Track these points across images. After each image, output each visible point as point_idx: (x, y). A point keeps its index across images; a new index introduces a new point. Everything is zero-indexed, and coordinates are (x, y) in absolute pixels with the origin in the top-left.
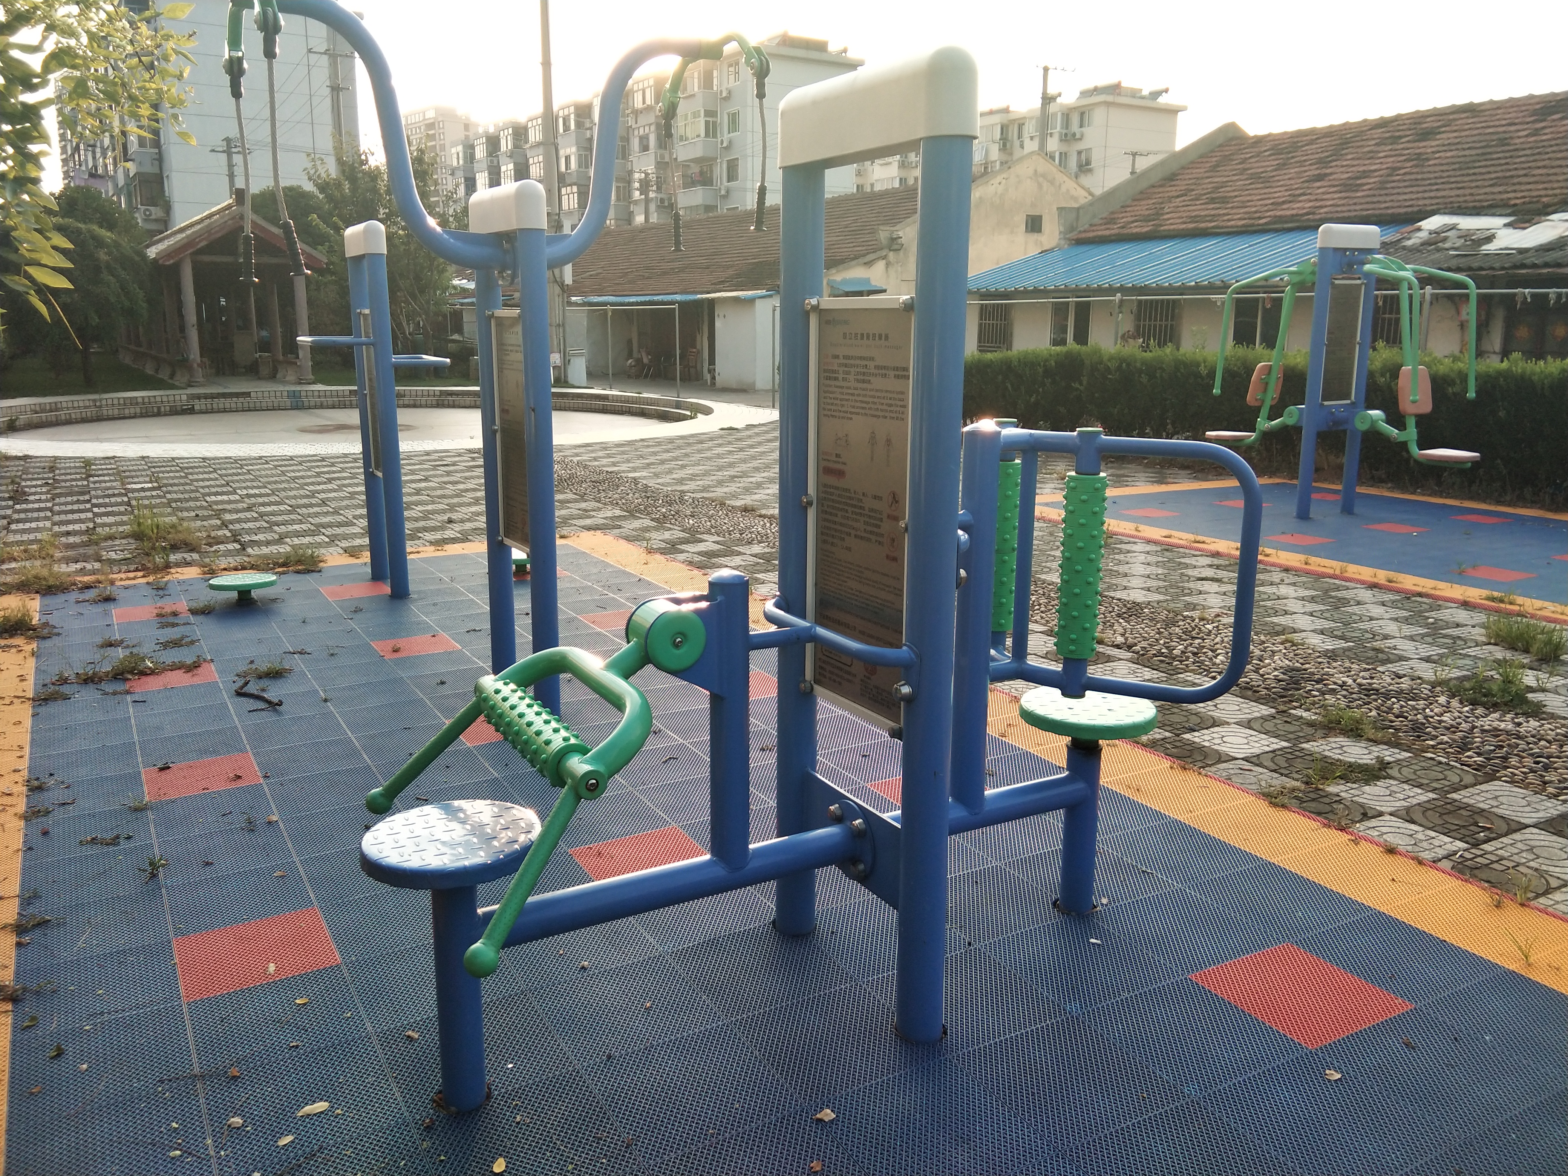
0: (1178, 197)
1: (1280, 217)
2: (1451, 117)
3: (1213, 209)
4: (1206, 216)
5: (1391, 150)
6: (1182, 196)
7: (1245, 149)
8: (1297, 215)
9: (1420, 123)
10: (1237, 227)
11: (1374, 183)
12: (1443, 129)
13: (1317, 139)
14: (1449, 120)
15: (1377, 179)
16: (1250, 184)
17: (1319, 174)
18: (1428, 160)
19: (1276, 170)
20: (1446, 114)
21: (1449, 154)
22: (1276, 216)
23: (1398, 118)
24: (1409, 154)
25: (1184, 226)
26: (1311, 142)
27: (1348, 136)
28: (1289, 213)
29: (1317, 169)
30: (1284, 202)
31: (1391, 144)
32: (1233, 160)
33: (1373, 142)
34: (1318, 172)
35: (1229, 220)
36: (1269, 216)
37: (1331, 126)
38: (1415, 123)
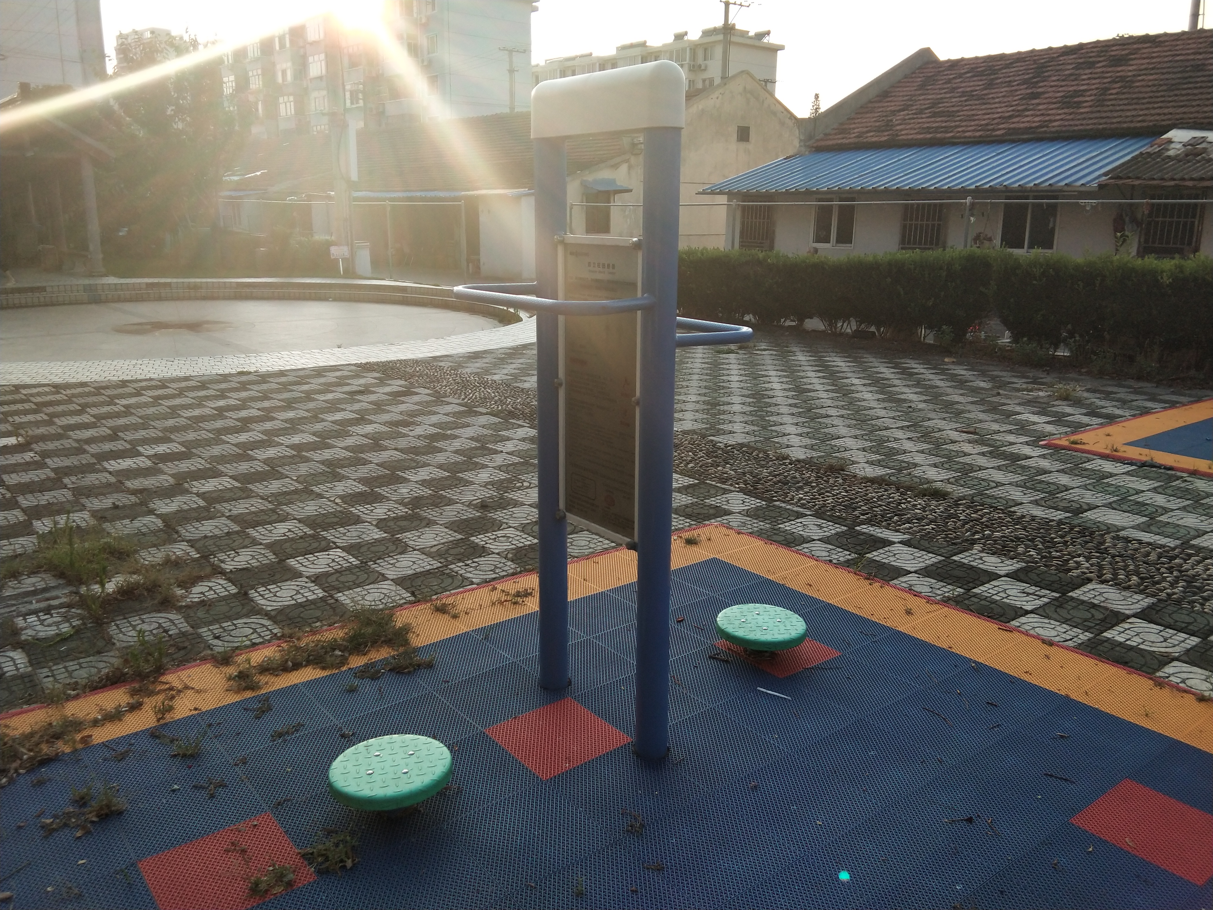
0: (900, 111)
1: (1014, 129)
2: (1135, 46)
3: (942, 121)
4: (937, 127)
5: (1091, 73)
6: (903, 110)
7: (943, 71)
8: (1031, 128)
9: (1106, 51)
10: (974, 137)
11: (1092, 101)
12: (1133, 56)
13: (1011, 63)
14: (1135, 49)
15: (1093, 98)
16: (966, 101)
17: (1032, 93)
18: (1133, 82)
19: (985, 89)
20: (1128, 44)
21: (1151, 77)
22: (1009, 129)
23: (1081, 46)
24: (1111, 77)
25: (922, 136)
26: (1007, 66)
27: (1043, 61)
28: (1022, 125)
29: (1026, 88)
30: (1010, 117)
31: (1090, 68)
32: (937, 80)
33: (1071, 67)
34: (1029, 91)
35: (964, 132)
36: (1004, 129)
37: (1019, 53)
38: (1102, 51)
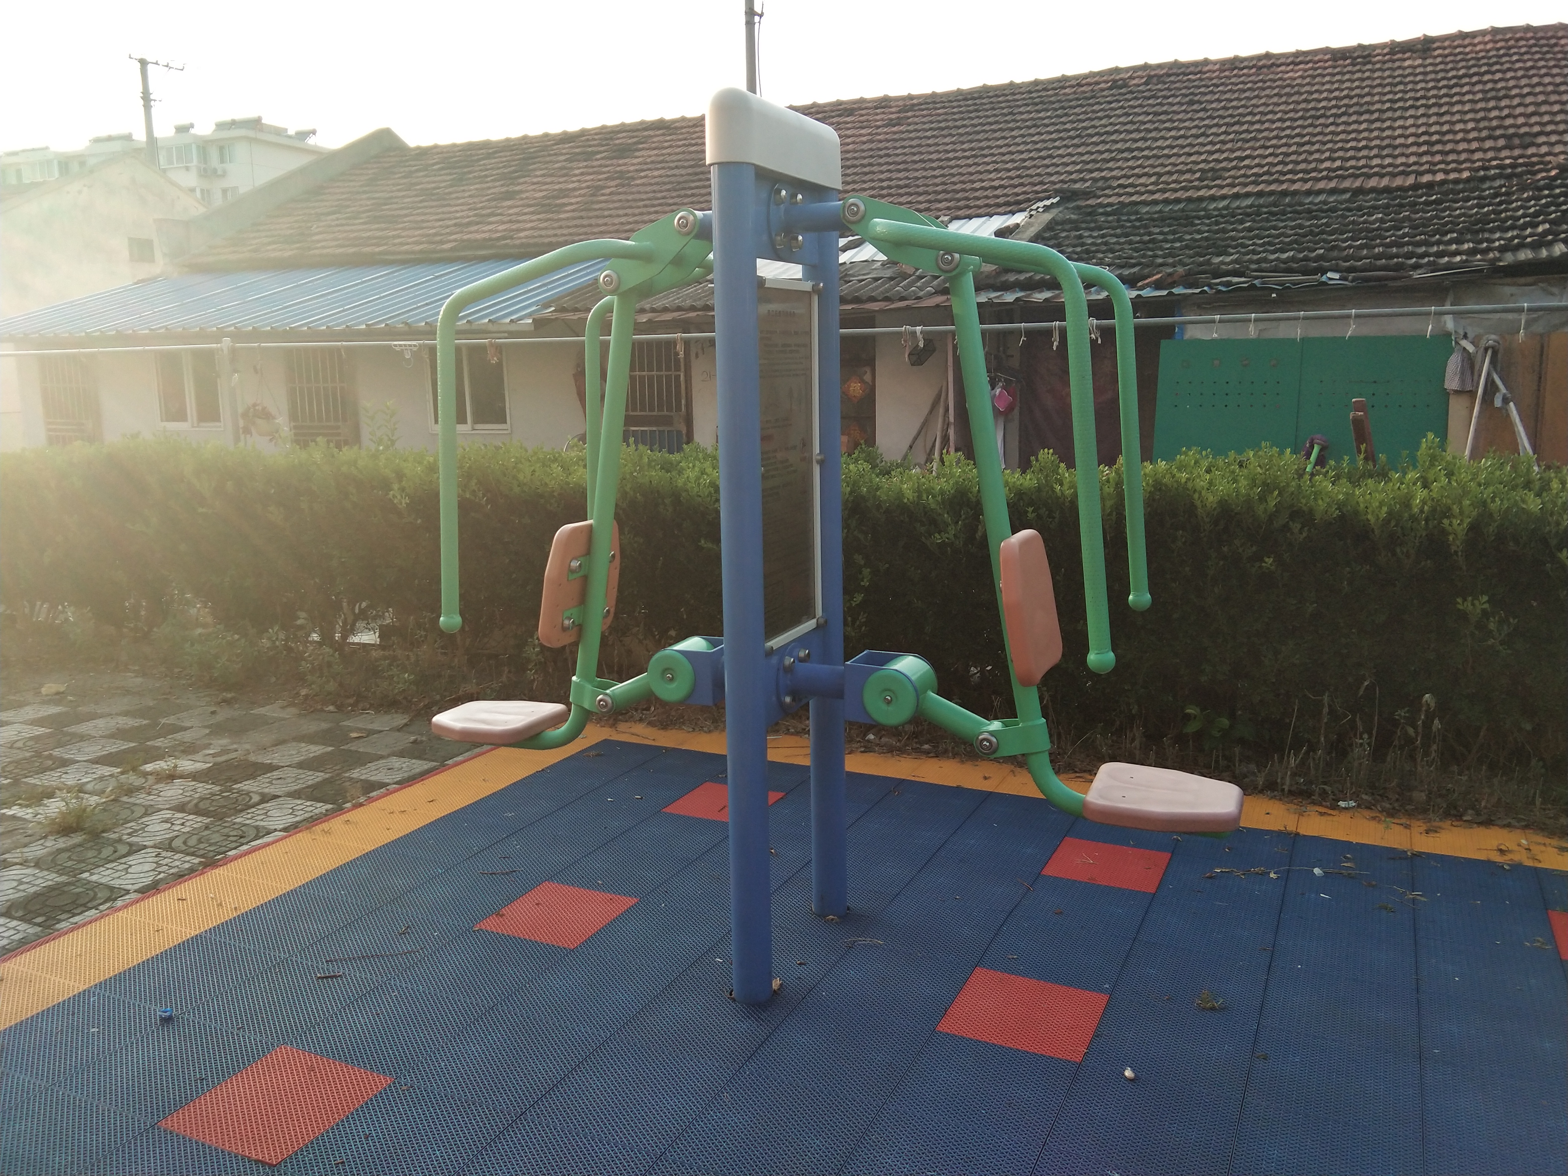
0: (329, 214)
1: (468, 240)
2: (646, 133)
3: (377, 229)
4: (369, 238)
5: (586, 167)
6: (334, 213)
7: (407, 161)
8: (490, 239)
9: (611, 139)
10: (413, 252)
11: (577, 203)
12: (641, 146)
13: (496, 152)
14: (644, 137)
15: (579, 199)
16: (421, 201)
17: (507, 192)
18: (633, 178)
19: (451, 186)
20: (638, 130)
21: (656, 173)
22: (463, 241)
23: (583, 133)
24: (609, 172)
25: (341, 250)
26: (489, 156)
27: (532, 150)
28: (479, 236)
29: (502, 186)
30: (469, 224)
31: (585, 161)
32: (395, 173)
33: (562, 158)
34: (504, 189)
35: (401, 244)
36: (455, 240)
37: (508, 140)
38: (607, 139)
